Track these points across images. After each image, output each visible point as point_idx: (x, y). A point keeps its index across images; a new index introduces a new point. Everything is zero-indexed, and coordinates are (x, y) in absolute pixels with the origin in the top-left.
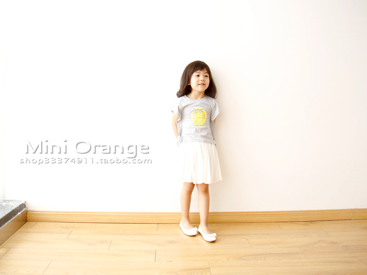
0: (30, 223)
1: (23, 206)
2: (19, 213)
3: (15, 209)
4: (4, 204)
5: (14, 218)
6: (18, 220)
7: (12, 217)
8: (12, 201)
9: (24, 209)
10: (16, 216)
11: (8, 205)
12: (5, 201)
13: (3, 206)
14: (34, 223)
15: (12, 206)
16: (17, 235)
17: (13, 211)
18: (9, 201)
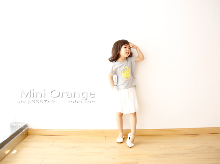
0: (30, 136)
1: (26, 126)
2: (24, 130)
3: (22, 128)
4: (15, 125)
5: (21, 133)
6: (23, 134)
7: (19, 133)
8: (19, 123)
9: (27, 128)
10: (22, 132)
11: (17, 126)
12: (15, 123)
13: (14, 126)
14: (32, 136)
15: (20, 126)
16: (23, 143)
17: (20, 129)
18: (18, 123)
